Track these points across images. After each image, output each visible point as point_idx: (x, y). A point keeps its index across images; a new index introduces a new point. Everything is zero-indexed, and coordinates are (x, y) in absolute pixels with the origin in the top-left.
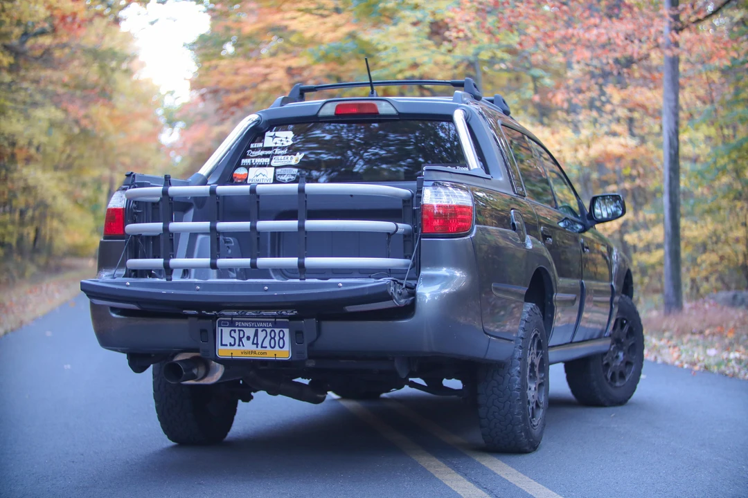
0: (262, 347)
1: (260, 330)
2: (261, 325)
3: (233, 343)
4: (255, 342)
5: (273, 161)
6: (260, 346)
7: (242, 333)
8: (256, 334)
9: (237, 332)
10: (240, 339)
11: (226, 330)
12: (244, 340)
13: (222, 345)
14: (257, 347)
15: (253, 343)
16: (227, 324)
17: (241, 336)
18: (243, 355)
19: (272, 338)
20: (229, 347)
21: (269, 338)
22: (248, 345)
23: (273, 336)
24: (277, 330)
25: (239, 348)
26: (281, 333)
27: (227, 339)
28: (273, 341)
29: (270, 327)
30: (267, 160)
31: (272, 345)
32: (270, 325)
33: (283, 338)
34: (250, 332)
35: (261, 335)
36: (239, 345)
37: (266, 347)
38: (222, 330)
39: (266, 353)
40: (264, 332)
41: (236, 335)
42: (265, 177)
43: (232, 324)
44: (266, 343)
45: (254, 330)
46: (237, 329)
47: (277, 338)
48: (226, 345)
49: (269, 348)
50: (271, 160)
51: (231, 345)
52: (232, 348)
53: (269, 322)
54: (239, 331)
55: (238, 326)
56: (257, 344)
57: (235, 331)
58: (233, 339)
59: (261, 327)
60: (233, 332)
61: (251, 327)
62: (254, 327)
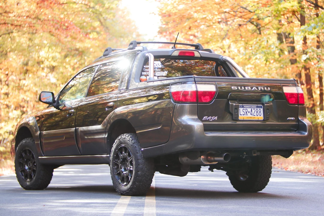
0: (254, 115)
1: (253, 109)
2: (253, 107)
6: (253, 115)
8: (251, 111)
9: (245, 110)
10: (246, 113)
12: (248, 113)
13: (240, 115)
15: (251, 114)
17: (247, 111)
18: (247, 119)
19: (257, 112)
20: (243, 116)
21: (256, 112)
22: (249, 115)
24: (258, 109)
25: (246, 116)
26: (260, 110)
27: (242, 113)
29: (256, 108)
31: (257, 115)
32: (256, 107)
33: (260, 112)
34: (249, 110)
35: (253, 111)
36: (246, 115)
38: (240, 109)
39: (255, 118)
41: (245, 111)
43: (242, 107)
44: (255, 114)
46: (245, 109)
47: (258, 112)
48: (242, 115)
49: (256, 116)
51: (243, 115)
53: (255, 106)
54: (246, 109)
55: (245, 108)
56: (252, 114)
57: (244, 109)
58: (244, 113)
60: (243, 110)
62: (250, 108)
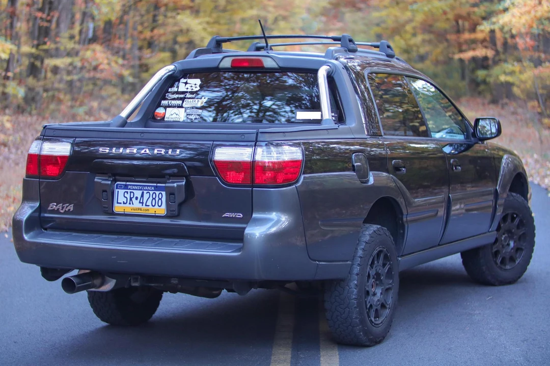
0: (146, 205)
1: (145, 192)
2: (146, 188)
3: (125, 202)
4: (141, 201)
5: (184, 103)
7: (132, 194)
8: (142, 195)
9: (129, 193)
10: (131, 199)
11: (121, 192)
12: (134, 199)
13: (118, 203)
14: (142, 205)
15: (140, 202)
16: (122, 187)
17: (132, 196)
18: (132, 211)
19: (153, 199)
20: (122, 205)
21: (151, 198)
22: (136, 204)
23: (154, 197)
24: (157, 193)
25: (130, 206)
26: (160, 195)
27: (121, 199)
28: (154, 201)
29: (153, 190)
30: (180, 102)
31: (153, 205)
32: (153, 188)
33: (161, 199)
34: (138, 193)
35: (146, 196)
36: (130, 204)
37: (149, 206)
38: (118, 191)
39: (148, 210)
40: (148, 194)
41: (128, 196)
42: (178, 116)
43: (126, 187)
44: (149, 203)
45: (141, 192)
46: (129, 191)
47: (157, 199)
48: (121, 203)
49: (151, 207)
50: (183, 102)
51: (124, 203)
52: (124, 205)
53: (152, 186)
54: (131, 192)
55: (130, 189)
56: (143, 203)
57: (127, 192)
58: (126, 199)
59: (146, 190)
60: (126, 193)
61: (139, 190)
62: (141, 190)
